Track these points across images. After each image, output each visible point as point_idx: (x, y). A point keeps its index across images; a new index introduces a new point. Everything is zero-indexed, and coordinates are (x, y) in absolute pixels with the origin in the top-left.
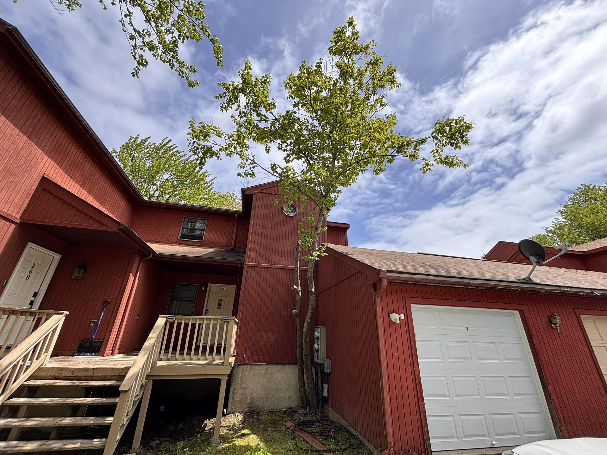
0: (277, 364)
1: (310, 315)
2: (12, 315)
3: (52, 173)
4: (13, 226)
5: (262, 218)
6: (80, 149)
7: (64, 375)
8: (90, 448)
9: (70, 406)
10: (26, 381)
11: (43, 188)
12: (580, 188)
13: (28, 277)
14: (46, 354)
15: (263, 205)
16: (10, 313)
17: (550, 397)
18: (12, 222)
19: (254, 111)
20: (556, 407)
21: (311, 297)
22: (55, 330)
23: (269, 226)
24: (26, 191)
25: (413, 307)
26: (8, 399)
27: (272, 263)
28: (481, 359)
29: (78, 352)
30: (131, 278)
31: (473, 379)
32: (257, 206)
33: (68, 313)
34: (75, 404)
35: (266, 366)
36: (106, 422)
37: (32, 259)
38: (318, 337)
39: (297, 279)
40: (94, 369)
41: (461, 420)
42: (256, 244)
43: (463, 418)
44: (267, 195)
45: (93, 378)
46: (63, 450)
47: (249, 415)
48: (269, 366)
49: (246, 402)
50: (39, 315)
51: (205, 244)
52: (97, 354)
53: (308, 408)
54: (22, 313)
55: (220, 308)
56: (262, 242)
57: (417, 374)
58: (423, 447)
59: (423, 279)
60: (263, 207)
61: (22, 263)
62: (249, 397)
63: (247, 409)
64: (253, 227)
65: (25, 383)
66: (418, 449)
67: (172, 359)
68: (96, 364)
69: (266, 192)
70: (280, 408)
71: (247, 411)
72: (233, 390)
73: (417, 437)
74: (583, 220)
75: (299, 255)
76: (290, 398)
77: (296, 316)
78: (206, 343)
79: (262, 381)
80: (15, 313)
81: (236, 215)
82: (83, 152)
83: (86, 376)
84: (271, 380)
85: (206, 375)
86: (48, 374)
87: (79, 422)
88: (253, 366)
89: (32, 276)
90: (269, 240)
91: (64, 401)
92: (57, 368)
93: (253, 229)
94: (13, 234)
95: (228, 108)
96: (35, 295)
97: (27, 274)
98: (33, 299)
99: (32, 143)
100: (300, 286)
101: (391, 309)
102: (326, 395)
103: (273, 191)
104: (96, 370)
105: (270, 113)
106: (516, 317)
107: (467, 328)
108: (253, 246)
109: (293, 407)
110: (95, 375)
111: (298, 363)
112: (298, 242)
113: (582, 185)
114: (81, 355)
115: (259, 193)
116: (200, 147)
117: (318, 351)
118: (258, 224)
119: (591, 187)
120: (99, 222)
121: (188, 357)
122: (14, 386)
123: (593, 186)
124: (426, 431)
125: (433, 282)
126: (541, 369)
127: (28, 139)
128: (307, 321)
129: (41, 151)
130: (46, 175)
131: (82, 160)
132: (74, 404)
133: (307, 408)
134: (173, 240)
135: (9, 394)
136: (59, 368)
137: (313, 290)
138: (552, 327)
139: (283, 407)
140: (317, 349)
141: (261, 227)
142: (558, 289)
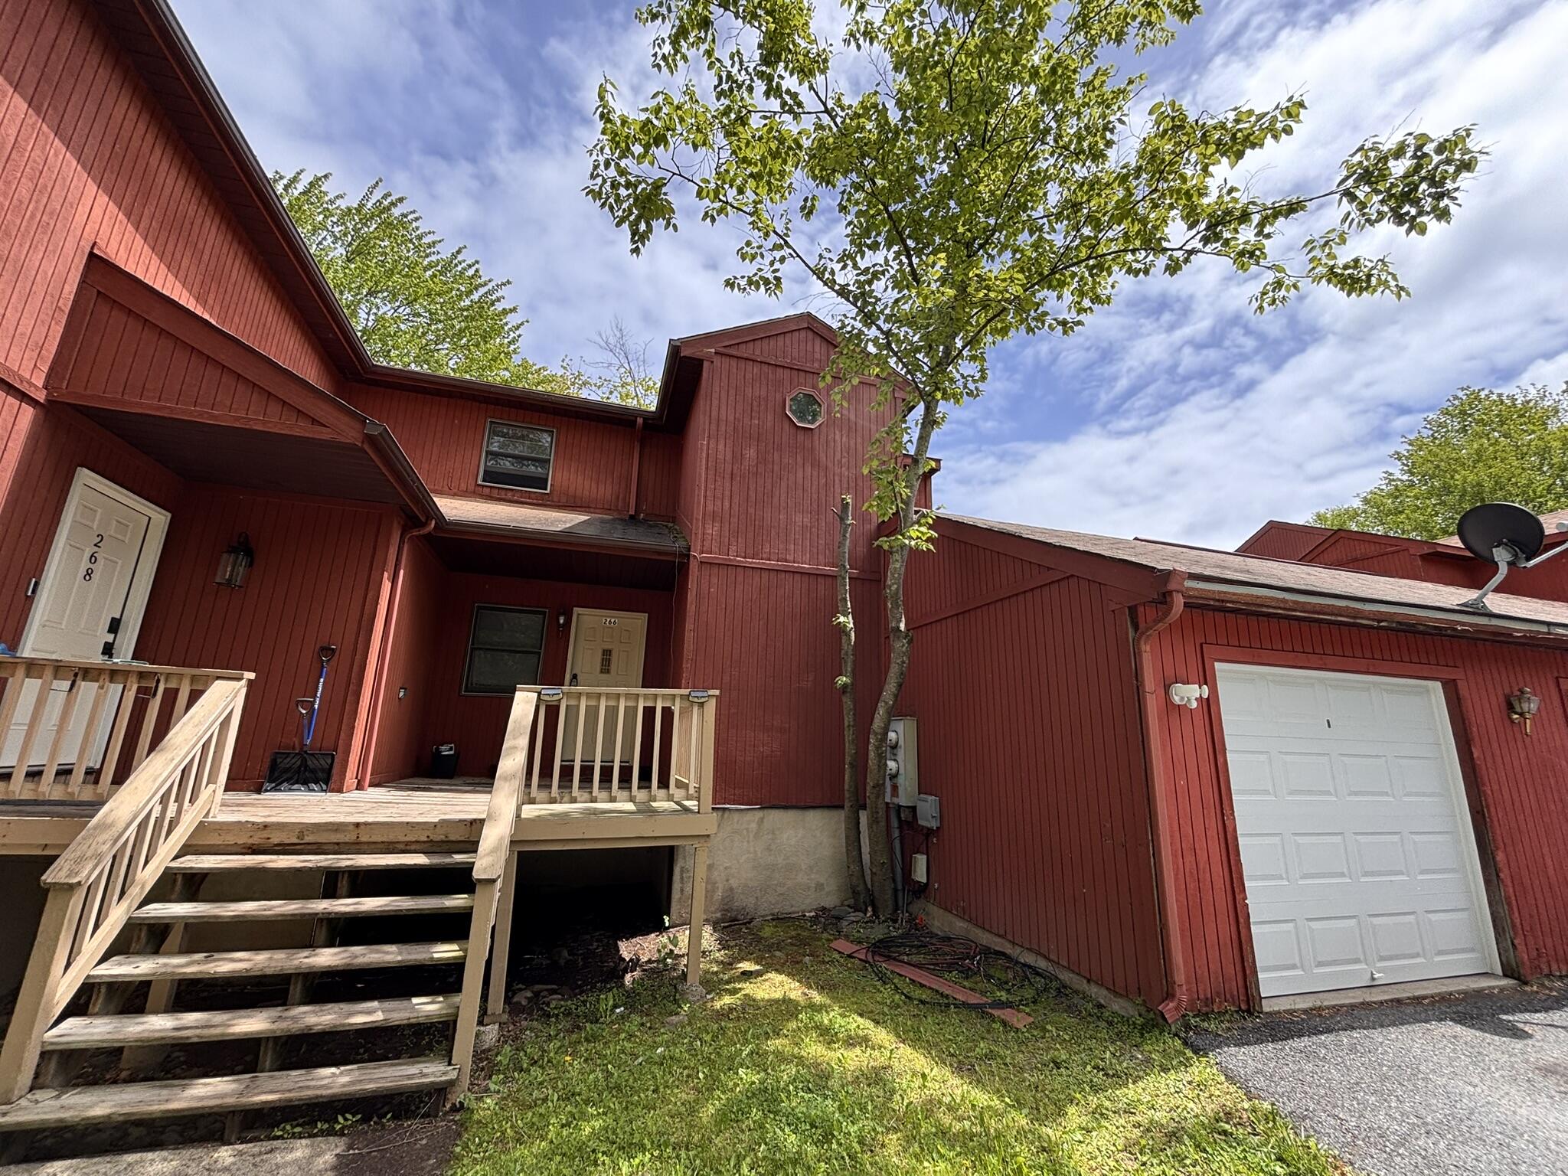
0: (786, 808)
1: (893, 690)
2: (83, 680)
3: (114, 244)
4: (28, 413)
5: (730, 429)
6: (185, 172)
7: (275, 840)
8: (413, 1021)
9: (321, 920)
10: (176, 857)
11: (99, 292)
12: (1456, 398)
13: (89, 574)
14: (211, 787)
15: (732, 392)
16: (76, 675)
17: (1498, 876)
18: (23, 397)
19: (761, 75)
20: (1508, 898)
21: (897, 645)
22: (225, 724)
23: (751, 453)
24: (48, 298)
25: (1221, 671)
26: (140, 907)
27: (764, 556)
28: (1356, 794)
29: (270, 782)
30: (387, 586)
31: (1338, 839)
32: (715, 395)
33: (252, 676)
34: (336, 913)
35: (759, 814)
36: (436, 956)
37: (93, 521)
38: (897, 743)
39: (845, 599)
40: (357, 825)
41: (1312, 930)
42: (719, 503)
43: (1315, 925)
44: (742, 364)
45: (358, 848)
46: (342, 1029)
47: (724, 927)
48: (766, 811)
49: (715, 897)
50: (166, 680)
51: (555, 499)
52: (324, 787)
53: (870, 909)
54: (87, 673)
55: (608, 672)
56: (736, 500)
57: (1229, 829)
58: (1242, 991)
59: (1261, 597)
60: (732, 398)
61: (70, 532)
62: (720, 886)
63: (718, 915)
64: (708, 455)
65: (174, 864)
66: (1232, 997)
67: (562, 798)
68: (352, 814)
69: (739, 354)
70: (797, 909)
71: (718, 919)
72: (682, 872)
73: (1230, 970)
74: (1457, 477)
75: (848, 535)
76: (819, 887)
77: (844, 692)
78: (610, 759)
79: (752, 849)
80: (90, 676)
81: (640, 421)
82: (192, 183)
83: (338, 844)
84: (773, 847)
85: (655, 838)
86: (231, 839)
87: (361, 960)
88: (727, 814)
89: (98, 568)
90: (752, 494)
91: (302, 908)
92: (253, 823)
93: (707, 461)
94: (33, 438)
95: (674, 60)
96: (115, 626)
97: (85, 565)
98: (110, 638)
99: (45, 127)
100: (850, 616)
101: (1170, 673)
102: (924, 880)
103: (758, 352)
104: (362, 827)
105: (811, 88)
106: (1433, 697)
107: (1328, 722)
108: (710, 508)
109: (827, 906)
110: (364, 839)
111: (847, 804)
112: (844, 499)
113: (1463, 389)
114: (280, 790)
115: (719, 357)
116: (622, 181)
117: (894, 777)
118: (721, 447)
119: (1483, 395)
120: (299, 411)
121: (604, 795)
122: (148, 876)
123: (1486, 392)
124: (1250, 956)
125: (1282, 605)
126: (1484, 815)
127: (30, 111)
128: (886, 703)
129: (75, 163)
130: (99, 249)
131: (191, 213)
132: (333, 916)
133: (866, 909)
134: (463, 486)
135: (141, 893)
136: (258, 824)
137: (902, 626)
138: (1512, 721)
139: (803, 907)
140: (894, 771)
141: (729, 457)
142: (1545, 629)
